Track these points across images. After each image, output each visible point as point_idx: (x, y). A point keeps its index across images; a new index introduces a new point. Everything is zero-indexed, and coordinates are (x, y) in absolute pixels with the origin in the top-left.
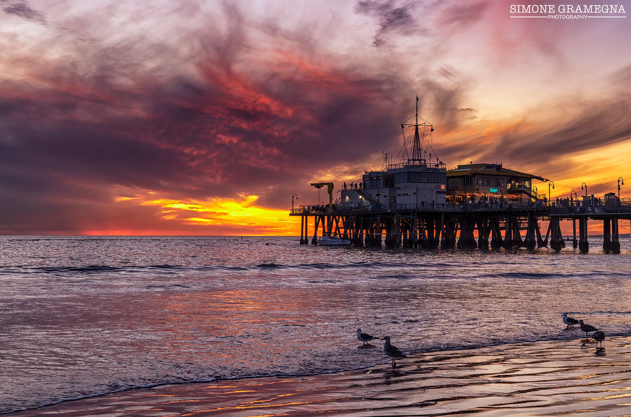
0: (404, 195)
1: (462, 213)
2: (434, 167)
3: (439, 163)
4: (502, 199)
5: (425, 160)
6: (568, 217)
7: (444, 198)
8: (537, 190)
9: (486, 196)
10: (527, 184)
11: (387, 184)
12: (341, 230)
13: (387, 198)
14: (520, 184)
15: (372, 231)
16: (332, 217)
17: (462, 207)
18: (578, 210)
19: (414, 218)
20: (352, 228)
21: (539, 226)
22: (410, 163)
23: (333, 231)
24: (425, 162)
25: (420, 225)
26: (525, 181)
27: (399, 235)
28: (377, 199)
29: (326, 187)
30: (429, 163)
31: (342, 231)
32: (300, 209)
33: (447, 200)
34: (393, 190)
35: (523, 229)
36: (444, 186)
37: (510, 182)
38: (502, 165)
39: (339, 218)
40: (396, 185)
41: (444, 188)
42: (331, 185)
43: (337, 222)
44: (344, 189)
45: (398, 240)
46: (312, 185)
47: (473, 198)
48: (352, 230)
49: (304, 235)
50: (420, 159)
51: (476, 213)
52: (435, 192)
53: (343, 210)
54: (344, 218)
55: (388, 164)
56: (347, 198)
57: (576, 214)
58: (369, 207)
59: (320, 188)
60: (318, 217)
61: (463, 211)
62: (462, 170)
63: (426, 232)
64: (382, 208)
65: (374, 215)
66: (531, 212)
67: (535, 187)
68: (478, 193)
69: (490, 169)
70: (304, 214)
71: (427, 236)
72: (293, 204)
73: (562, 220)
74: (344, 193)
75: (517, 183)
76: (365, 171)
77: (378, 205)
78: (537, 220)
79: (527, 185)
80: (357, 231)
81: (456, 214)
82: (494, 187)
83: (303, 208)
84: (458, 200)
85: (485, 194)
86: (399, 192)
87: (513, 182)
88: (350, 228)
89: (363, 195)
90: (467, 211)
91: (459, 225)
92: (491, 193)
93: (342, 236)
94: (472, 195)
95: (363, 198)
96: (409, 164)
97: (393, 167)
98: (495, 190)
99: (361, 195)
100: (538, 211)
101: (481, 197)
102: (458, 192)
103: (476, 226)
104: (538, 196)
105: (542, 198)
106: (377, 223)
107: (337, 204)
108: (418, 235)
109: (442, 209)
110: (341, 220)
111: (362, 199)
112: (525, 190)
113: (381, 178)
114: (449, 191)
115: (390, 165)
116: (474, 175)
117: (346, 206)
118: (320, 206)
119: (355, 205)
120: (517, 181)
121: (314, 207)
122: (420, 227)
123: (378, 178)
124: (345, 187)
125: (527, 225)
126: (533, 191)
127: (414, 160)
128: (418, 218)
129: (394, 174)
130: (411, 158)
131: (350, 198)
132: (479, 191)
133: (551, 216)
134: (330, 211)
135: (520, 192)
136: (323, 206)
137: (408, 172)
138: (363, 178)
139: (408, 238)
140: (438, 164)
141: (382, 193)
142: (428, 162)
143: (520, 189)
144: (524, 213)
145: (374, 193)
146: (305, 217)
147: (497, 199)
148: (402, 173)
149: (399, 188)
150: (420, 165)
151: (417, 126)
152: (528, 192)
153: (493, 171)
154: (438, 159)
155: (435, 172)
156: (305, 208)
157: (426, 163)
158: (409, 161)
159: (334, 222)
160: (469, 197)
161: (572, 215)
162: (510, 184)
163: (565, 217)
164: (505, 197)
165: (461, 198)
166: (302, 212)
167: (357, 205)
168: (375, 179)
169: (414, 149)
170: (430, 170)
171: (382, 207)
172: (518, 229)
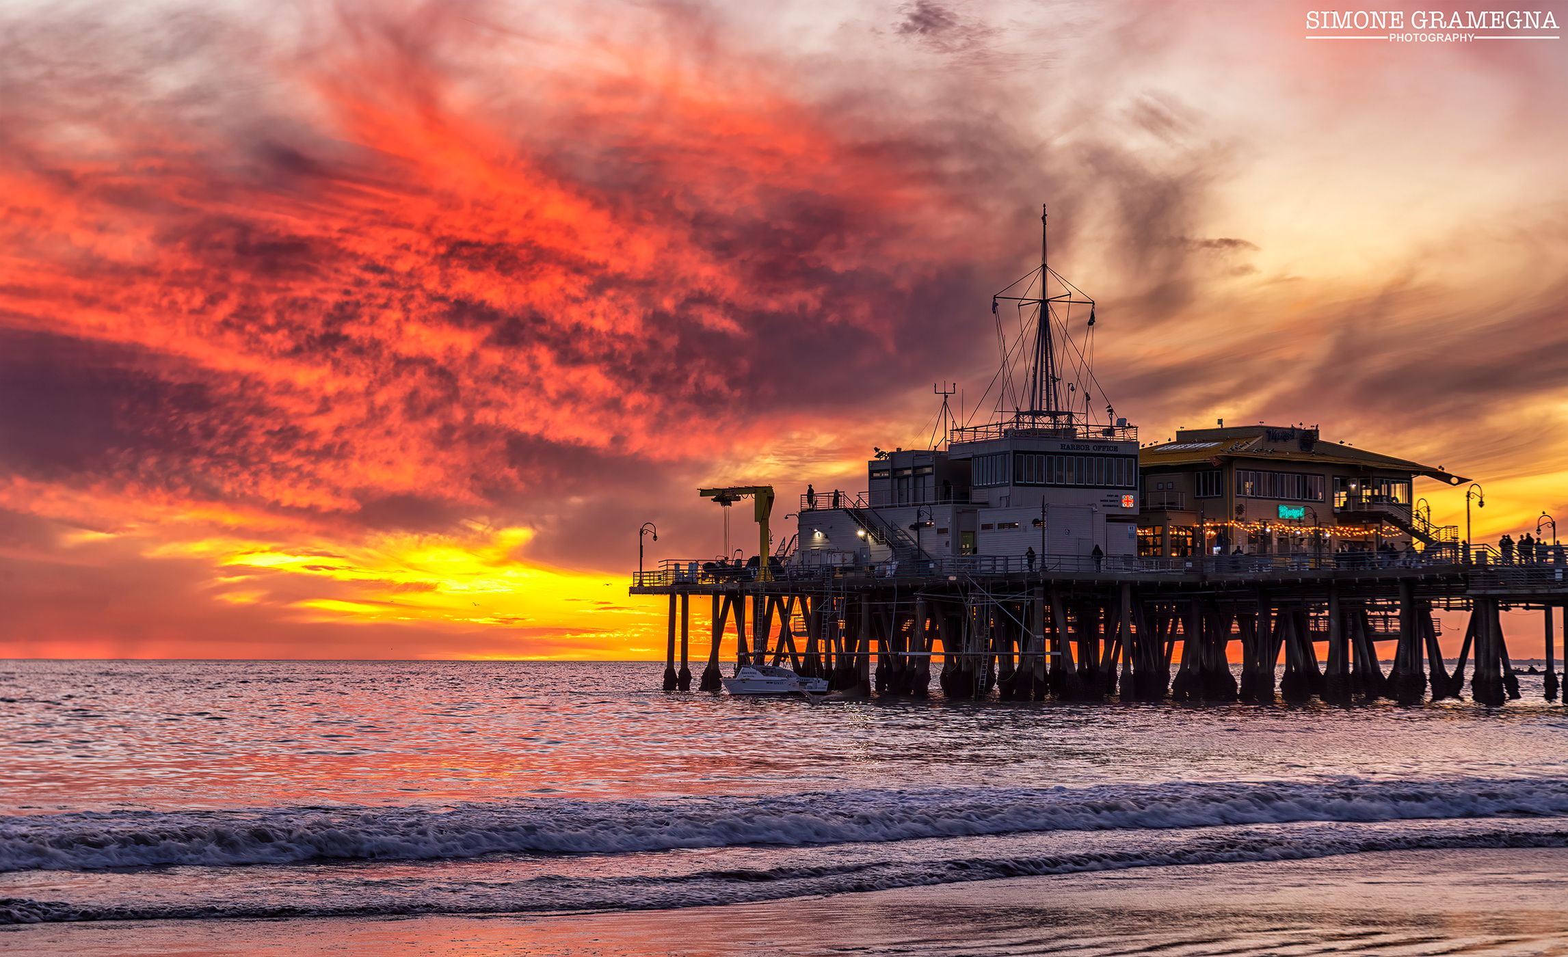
0: (1001, 526)
1: (1188, 587)
2: (1100, 436)
3: (1114, 424)
4: (1317, 539)
5: (1071, 415)
6: (1528, 600)
7: (1132, 535)
8: (1429, 510)
9: (1268, 530)
10: (1398, 493)
11: (948, 491)
12: (796, 640)
13: (947, 537)
14: (1376, 492)
15: (899, 645)
16: (767, 598)
17: (1189, 565)
18: (1559, 576)
19: (1033, 602)
20: (833, 634)
21: (1436, 628)
22: (1023, 423)
23: (772, 644)
24: (1071, 421)
25: (1053, 626)
26: (1394, 483)
27: (986, 657)
28: (916, 540)
29: (748, 500)
30: (1084, 422)
31: (801, 643)
32: (666, 573)
33: (1143, 544)
34: (964, 511)
35: (1387, 636)
36: (1131, 497)
37: (1344, 486)
38: (1317, 431)
39: (791, 603)
40: (977, 496)
41: (1131, 505)
42: (764, 496)
43: (785, 614)
44: (806, 506)
45: (981, 674)
46: (704, 493)
47: (1223, 538)
48: (832, 641)
49: (678, 656)
50: (1053, 409)
51: (1233, 585)
52: (1100, 519)
53: (806, 576)
54: (809, 600)
55: (949, 427)
56: (818, 536)
57: (1552, 591)
58: (888, 567)
59: (730, 505)
60: (722, 598)
61: (1192, 578)
62: (1190, 446)
63: (1074, 646)
64: (931, 571)
65: (906, 592)
66: (1411, 583)
67: (1422, 504)
68: (1242, 520)
69: (1280, 446)
70: (676, 587)
71: (1076, 661)
72: (641, 556)
73: (1507, 609)
74: (808, 519)
75: (1366, 489)
76: (877, 450)
77: (918, 558)
78: (1430, 608)
79: (1398, 496)
80: (851, 646)
81: (1168, 588)
82: (1292, 502)
83: (673, 567)
84: (1179, 544)
85: (1265, 524)
86: (985, 517)
87: (1353, 486)
88: (827, 634)
89: (871, 528)
90: (1204, 578)
91: (1180, 626)
92: (1283, 520)
93: (801, 659)
94: (1223, 527)
95: (869, 538)
96: (1017, 426)
97: (968, 437)
98: (1297, 513)
99: (863, 527)
100: (1430, 580)
101: (1250, 535)
102: (1176, 519)
103: (1235, 628)
104: (1432, 530)
105: (1444, 536)
106: (914, 617)
107: (783, 558)
108: (1048, 658)
109: (1124, 573)
110: (797, 608)
111: (865, 539)
112: (1390, 512)
113: (928, 470)
114: (1145, 516)
115: (957, 430)
116: (1229, 461)
117: (815, 562)
118: (729, 563)
119: (844, 560)
120: (1365, 482)
121: (709, 567)
122: (1053, 630)
123: (919, 472)
124: (810, 501)
125: (1395, 626)
126: (1417, 515)
127: (1035, 414)
128: (1048, 601)
129: (969, 459)
130: (1026, 407)
131: (826, 537)
132: (1243, 516)
133: (1473, 597)
134: (762, 577)
135: (1377, 518)
136: (739, 561)
137: (1015, 452)
138: (871, 472)
139: (1016, 667)
140: (1112, 427)
141: (931, 519)
142: (1078, 419)
143: (1376, 509)
144: (1388, 587)
145: (904, 521)
146: (679, 598)
147: (1302, 540)
148: (996, 454)
149: (986, 505)
150: (1056, 431)
151: (1044, 303)
152: (1402, 517)
153: (1290, 450)
154: (1111, 411)
155: (1101, 452)
156: (681, 568)
157: (1074, 422)
158: (1017, 416)
159: (776, 614)
160: (1213, 533)
161: (1540, 592)
162: (1343, 494)
163: (1517, 599)
164: (1328, 535)
165: (1186, 536)
166: (670, 582)
167: (849, 558)
168: (908, 476)
169: (1035, 376)
170: (1088, 448)
171: (932, 566)
172: (1368, 638)
